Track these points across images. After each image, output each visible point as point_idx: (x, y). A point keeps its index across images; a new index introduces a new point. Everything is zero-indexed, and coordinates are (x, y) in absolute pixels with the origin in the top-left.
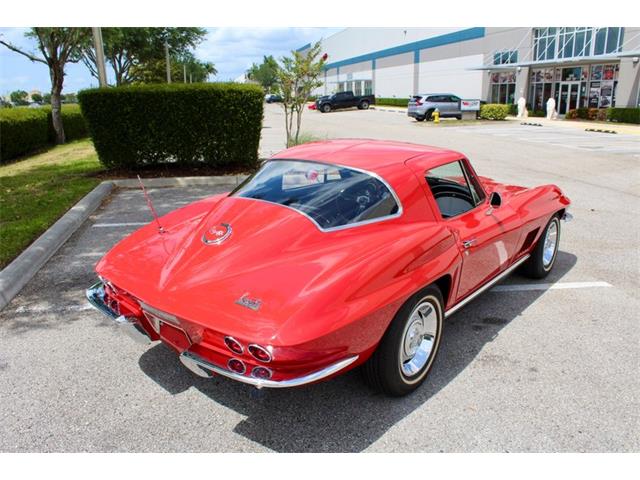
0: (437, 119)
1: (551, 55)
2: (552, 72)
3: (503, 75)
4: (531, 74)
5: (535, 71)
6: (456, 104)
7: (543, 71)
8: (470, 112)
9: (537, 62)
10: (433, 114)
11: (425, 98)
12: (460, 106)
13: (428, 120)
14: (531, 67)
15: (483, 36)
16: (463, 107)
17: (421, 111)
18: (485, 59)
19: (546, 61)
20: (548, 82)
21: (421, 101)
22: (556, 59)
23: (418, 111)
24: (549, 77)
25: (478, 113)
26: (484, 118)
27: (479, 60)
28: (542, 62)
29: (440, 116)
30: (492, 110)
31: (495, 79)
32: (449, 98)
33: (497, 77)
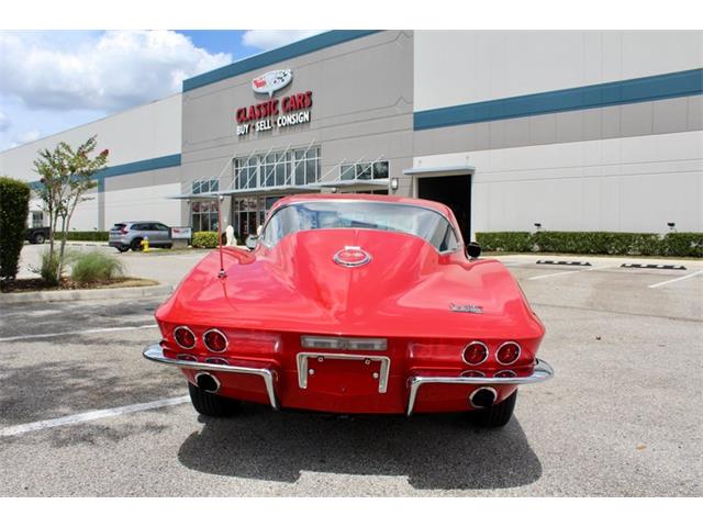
0: (146, 249)
1: (253, 184)
2: (255, 201)
3: (204, 204)
4: (234, 203)
5: (238, 199)
6: (166, 233)
7: (246, 200)
8: (181, 240)
9: (240, 190)
10: (142, 242)
11: (129, 226)
12: (170, 234)
13: (134, 250)
14: (233, 196)
15: (180, 164)
16: (174, 235)
17: (126, 239)
18: (183, 189)
19: (249, 190)
20: (252, 210)
21: (125, 229)
22: (259, 188)
23: (122, 241)
24: (254, 206)
25: (189, 241)
26: (195, 247)
27: (176, 189)
28: (244, 190)
29: (151, 246)
30: (205, 238)
31: (196, 208)
32: (151, 226)
33: (197, 206)
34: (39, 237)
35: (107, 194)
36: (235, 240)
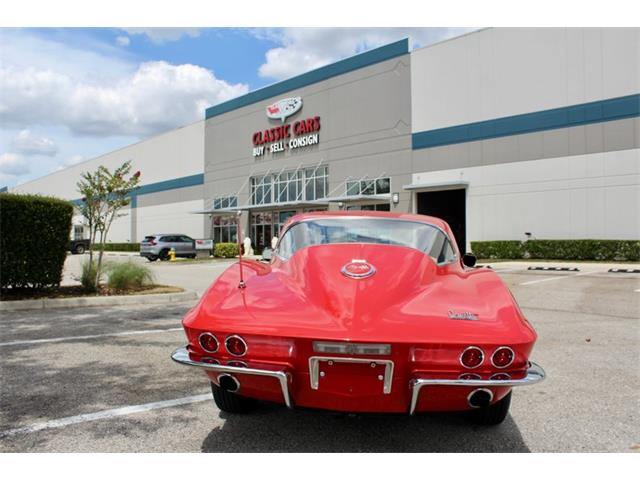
0: (173, 258)
1: (268, 200)
2: (270, 215)
3: (224, 219)
4: (251, 217)
5: (255, 214)
6: (191, 244)
7: (262, 214)
8: (204, 250)
9: (256, 206)
10: (170, 253)
11: (158, 238)
12: (194, 244)
13: (162, 259)
14: (250, 211)
15: (202, 183)
16: (198, 246)
17: (155, 250)
18: (205, 204)
19: (264, 205)
20: (267, 224)
21: (155, 241)
22: (273, 203)
23: (152, 251)
24: (268, 220)
25: (211, 252)
26: (217, 257)
27: (199, 205)
28: (259, 205)
29: (177, 256)
30: (225, 248)
31: (217, 222)
32: (177, 239)
33: (218, 220)
34: (80, 248)
35: (138, 209)
36: (252, 251)
